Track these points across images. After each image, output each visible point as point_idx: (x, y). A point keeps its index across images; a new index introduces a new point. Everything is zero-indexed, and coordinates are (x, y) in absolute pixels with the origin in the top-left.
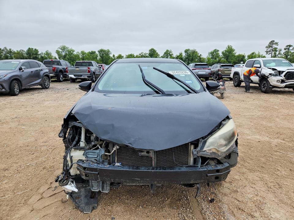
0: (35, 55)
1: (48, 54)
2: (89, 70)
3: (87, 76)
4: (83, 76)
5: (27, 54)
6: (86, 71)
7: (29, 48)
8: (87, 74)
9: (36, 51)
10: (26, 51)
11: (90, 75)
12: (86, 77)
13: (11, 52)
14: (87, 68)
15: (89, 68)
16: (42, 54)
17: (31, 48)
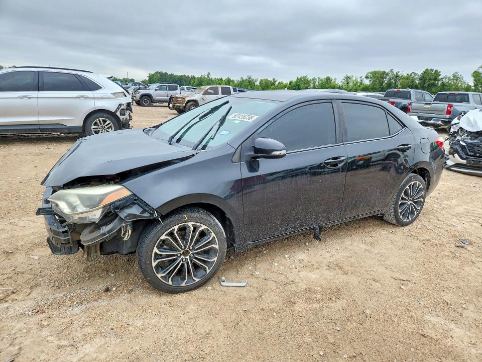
0: (433, 81)
1: (456, 78)
2: (449, 108)
3: (442, 121)
4: (434, 120)
5: (420, 79)
6: (443, 111)
7: (427, 70)
8: (444, 116)
9: (437, 73)
10: (420, 75)
11: (448, 119)
12: (440, 123)
13: (397, 76)
14: (446, 106)
15: (451, 106)
16: (446, 78)
17: (429, 69)
